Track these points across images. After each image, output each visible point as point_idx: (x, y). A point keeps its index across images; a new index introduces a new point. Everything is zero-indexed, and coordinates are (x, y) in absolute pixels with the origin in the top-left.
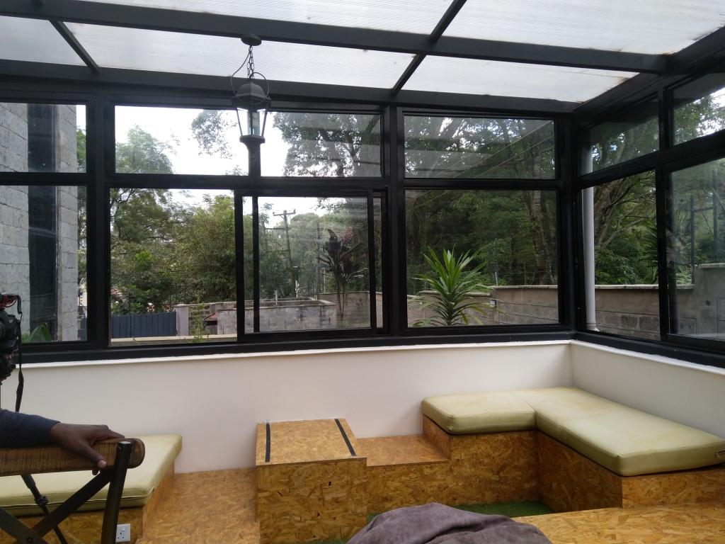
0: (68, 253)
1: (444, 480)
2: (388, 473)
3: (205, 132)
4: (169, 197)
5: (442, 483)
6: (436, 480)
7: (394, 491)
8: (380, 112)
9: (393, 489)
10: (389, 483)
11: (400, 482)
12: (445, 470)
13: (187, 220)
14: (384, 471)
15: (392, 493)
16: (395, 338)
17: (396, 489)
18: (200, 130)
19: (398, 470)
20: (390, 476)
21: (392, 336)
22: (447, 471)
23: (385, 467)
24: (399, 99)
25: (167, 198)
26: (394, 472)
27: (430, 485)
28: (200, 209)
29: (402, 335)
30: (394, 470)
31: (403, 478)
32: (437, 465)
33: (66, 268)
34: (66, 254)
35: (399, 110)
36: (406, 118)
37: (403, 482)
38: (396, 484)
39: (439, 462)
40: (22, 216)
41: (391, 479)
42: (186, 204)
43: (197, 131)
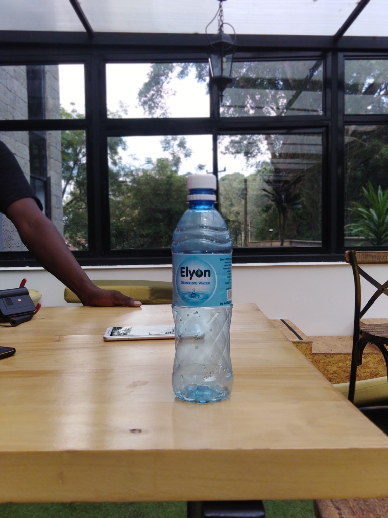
0: (56, 196)
1: (377, 368)
2: (328, 359)
3: (149, 100)
4: (120, 160)
5: (374, 370)
6: (368, 367)
7: (332, 374)
8: (322, 58)
9: (332, 372)
10: (329, 368)
11: (338, 367)
12: (377, 359)
13: (134, 181)
14: (325, 357)
15: (331, 376)
16: (332, 255)
17: (335, 372)
18: (145, 99)
19: (337, 357)
20: (330, 362)
21: (330, 253)
22: (379, 361)
23: (325, 354)
24: (341, 44)
25: (117, 161)
26: (333, 359)
27: (363, 371)
28: (143, 170)
29: (338, 253)
30: (333, 357)
31: (341, 364)
32: (370, 355)
33: (55, 207)
34: (55, 197)
35: (341, 55)
36: (347, 62)
37: (340, 368)
38: (335, 368)
39: (372, 353)
40: (26, 164)
41: (330, 364)
42: (133, 166)
43: (143, 99)
